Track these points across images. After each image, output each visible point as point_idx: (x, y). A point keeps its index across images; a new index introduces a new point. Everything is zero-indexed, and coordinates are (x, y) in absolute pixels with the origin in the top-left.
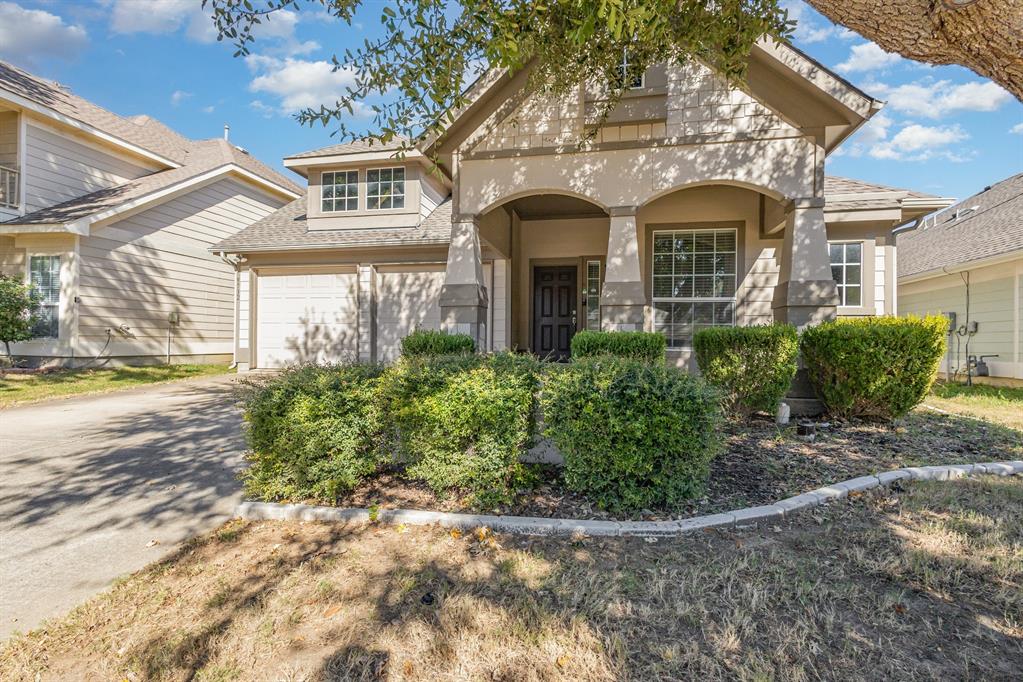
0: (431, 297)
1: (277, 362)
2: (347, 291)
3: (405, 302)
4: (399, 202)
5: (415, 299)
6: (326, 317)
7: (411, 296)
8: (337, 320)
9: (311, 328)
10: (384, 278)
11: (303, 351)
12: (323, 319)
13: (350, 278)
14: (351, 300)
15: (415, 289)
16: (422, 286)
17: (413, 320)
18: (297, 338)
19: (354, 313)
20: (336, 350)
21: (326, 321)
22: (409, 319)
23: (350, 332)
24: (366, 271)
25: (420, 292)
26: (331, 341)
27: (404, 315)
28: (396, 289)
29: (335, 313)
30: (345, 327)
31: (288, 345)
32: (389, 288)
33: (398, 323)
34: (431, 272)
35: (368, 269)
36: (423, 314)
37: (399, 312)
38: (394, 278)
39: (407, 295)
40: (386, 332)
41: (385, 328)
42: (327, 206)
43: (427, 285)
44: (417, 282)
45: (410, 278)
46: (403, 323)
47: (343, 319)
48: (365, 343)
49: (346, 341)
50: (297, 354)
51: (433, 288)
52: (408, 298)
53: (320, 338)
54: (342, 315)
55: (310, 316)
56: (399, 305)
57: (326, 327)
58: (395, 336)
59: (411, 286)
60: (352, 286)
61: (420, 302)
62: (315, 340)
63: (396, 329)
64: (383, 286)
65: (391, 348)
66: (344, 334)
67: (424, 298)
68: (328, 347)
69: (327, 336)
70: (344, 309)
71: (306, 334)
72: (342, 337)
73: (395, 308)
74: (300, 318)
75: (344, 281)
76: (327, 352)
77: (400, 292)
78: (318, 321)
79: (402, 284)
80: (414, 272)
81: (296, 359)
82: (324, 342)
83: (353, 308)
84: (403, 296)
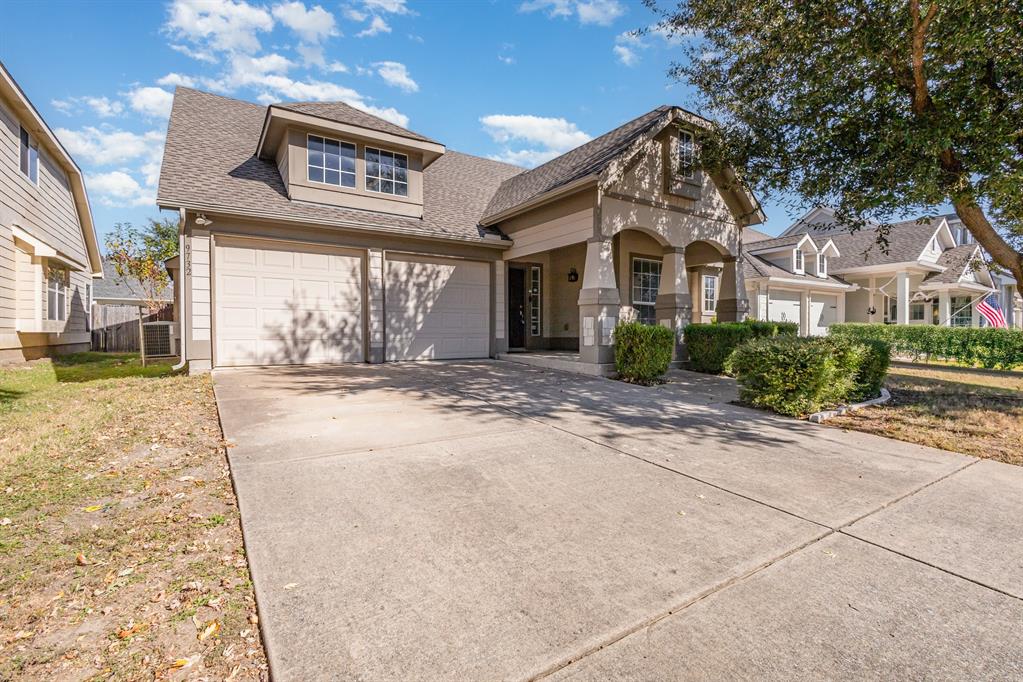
0: (438, 288)
1: (251, 355)
2: (348, 274)
3: (413, 291)
4: (402, 189)
5: (423, 289)
6: (322, 302)
7: (419, 286)
8: (336, 306)
9: (301, 314)
10: (390, 265)
11: (290, 343)
12: (318, 306)
13: (352, 261)
14: (353, 285)
15: (422, 279)
16: (429, 276)
17: (420, 310)
18: (281, 326)
19: (356, 300)
20: (335, 340)
21: (322, 308)
22: (416, 308)
23: (352, 320)
24: (376, 258)
25: (427, 283)
26: (328, 329)
27: (411, 304)
28: (403, 278)
29: (333, 299)
30: (346, 314)
31: (267, 333)
32: (396, 275)
33: (405, 311)
34: (438, 264)
35: (379, 254)
36: (430, 304)
37: (407, 301)
38: (402, 267)
39: (414, 284)
40: (393, 321)
41: (392, 317)
42: (315, 174)
43: (434, 277)
44: (424, 273)
45: (417, 268)
46: (411, 312)
47: (344, 306)
48: (376, 332)
49: (347, 330)
50: (281, 345)
51: (440, 280)
52: (416, 288)
53: (314, 326)
54: (341, 301)
55: (301, 300)
56: (407, 294)
57: (321, 314)
58: (403, 325)
59: (418, 275)
60: (354, 270)
61: (427, 291)
62: (307, 329)
63: (403, 318)
64: (389, 273)
65: (398, 337)
66: (345, 322)
67: (431, 289)
68: (325, 337)
69: (323, 324)
70: (345, 294)
71: (295, 321)
72: (342, 325)
73: (402, 296)
74: (286, 303)
75: (345, 262)
76: (323, 342)
77: (407, 281)
78: (311, 307)
79: (410, 273)
80: (422, 263)
81: (280, 350)
82: (320, 331)
83: (357, 294)
84: (411, 284)
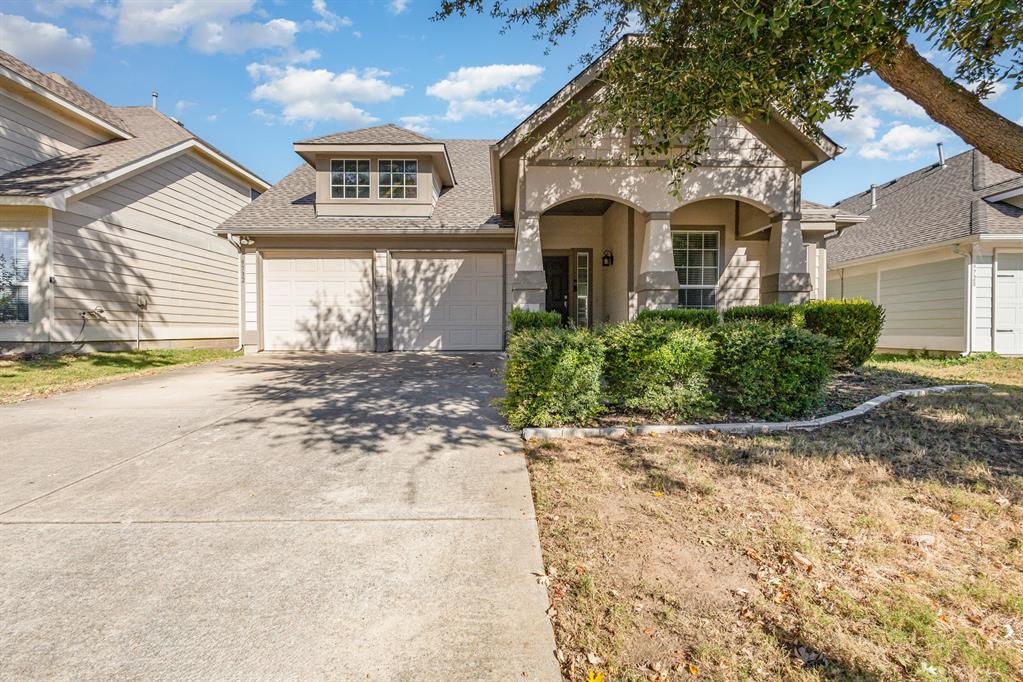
0: (445, 282)
1: (287, 344)
2: (361, 275)
3: (420, 287)
4: (412, 193)
5: (430, 284)
6: (339, 299)
7: (426, 280)
8: (351, 302)
9: (323, 310)
10: (399, 263)
11: (315, 334)
12: (336, 302)
13: (364, 263)
14: (366, 284)
15: (429, 274)
16: (437, 271)
17: (428, 303)
18: (307, 321)
19: (368, 296)
20: (350, 332)
21: (340, 304)
22: (424, 302)
23: (364, 314)
24: (382, 258)
25: (434, 277)
26: (345, 322)
27: (419, 298)
28: (411, 274)
29: (349, 296)
30: (359, 309)
31: (298, 327)
32: (404, 273)
33: (413, 305)
34: (445, 259)
35: (384, 254)
36: (437, 298)
37: (414, 295)
38: (409, 264)
39: (422, 280)
40: (401, 314)
41: (400, 311)
42: (337, 192)
43: (441, 271)
44: (432, 268)
45: (425, 264)
46: (418, 306)
47: (357, 302)
48: (382, 324)
49: (361, 323)
50: (308, 335)
51: (447, 274)
52: (423, 283)
53: (333, 320)
54: (356, 298)
55: (322, 299)
56: (414, 289)
57: (339, 310)
58: (411, 318)
59: (425, 271)
60: (366, 271)
61: (434, 286)
62: (328, 322)
63: (410, 311)
64: (398, 271)
65: (406, 329)
66: (359, 316)
67: (438, 282)
68: (342, 329)
69: (341, 318)
70: (358, 292)
71: (318, 316)
72: (356, 319)
73: (410, 292)
74: (311, 301)
75: (357, 265)
76: (340, 332)
77: (415, 277)
78: (330, 304)
79: (417, 269)
80: (428, 259)
81: (307, 340)
82: (338, 323)
83: (368, 291)
84: (418, 280)
